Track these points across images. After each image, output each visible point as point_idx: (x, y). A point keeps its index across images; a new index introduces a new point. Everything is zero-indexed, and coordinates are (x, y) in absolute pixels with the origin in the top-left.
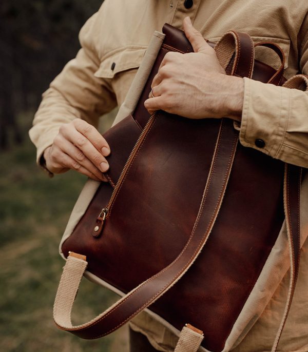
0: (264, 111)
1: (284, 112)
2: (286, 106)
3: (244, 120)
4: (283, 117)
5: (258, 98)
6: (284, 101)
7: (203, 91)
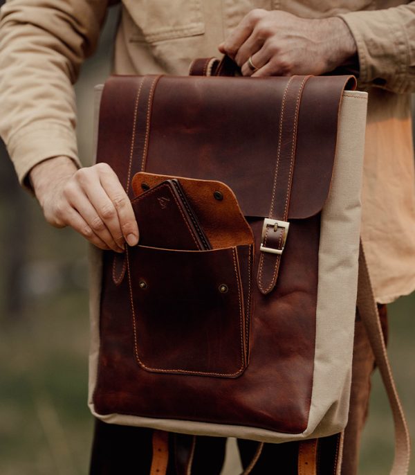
0: (381, 52)
1: (402, 47)
2: (402, 40)
3: (364, 70)
4: (403, 53)
5: (372, 40)
6: (399, 34)
7: (314, 40)
